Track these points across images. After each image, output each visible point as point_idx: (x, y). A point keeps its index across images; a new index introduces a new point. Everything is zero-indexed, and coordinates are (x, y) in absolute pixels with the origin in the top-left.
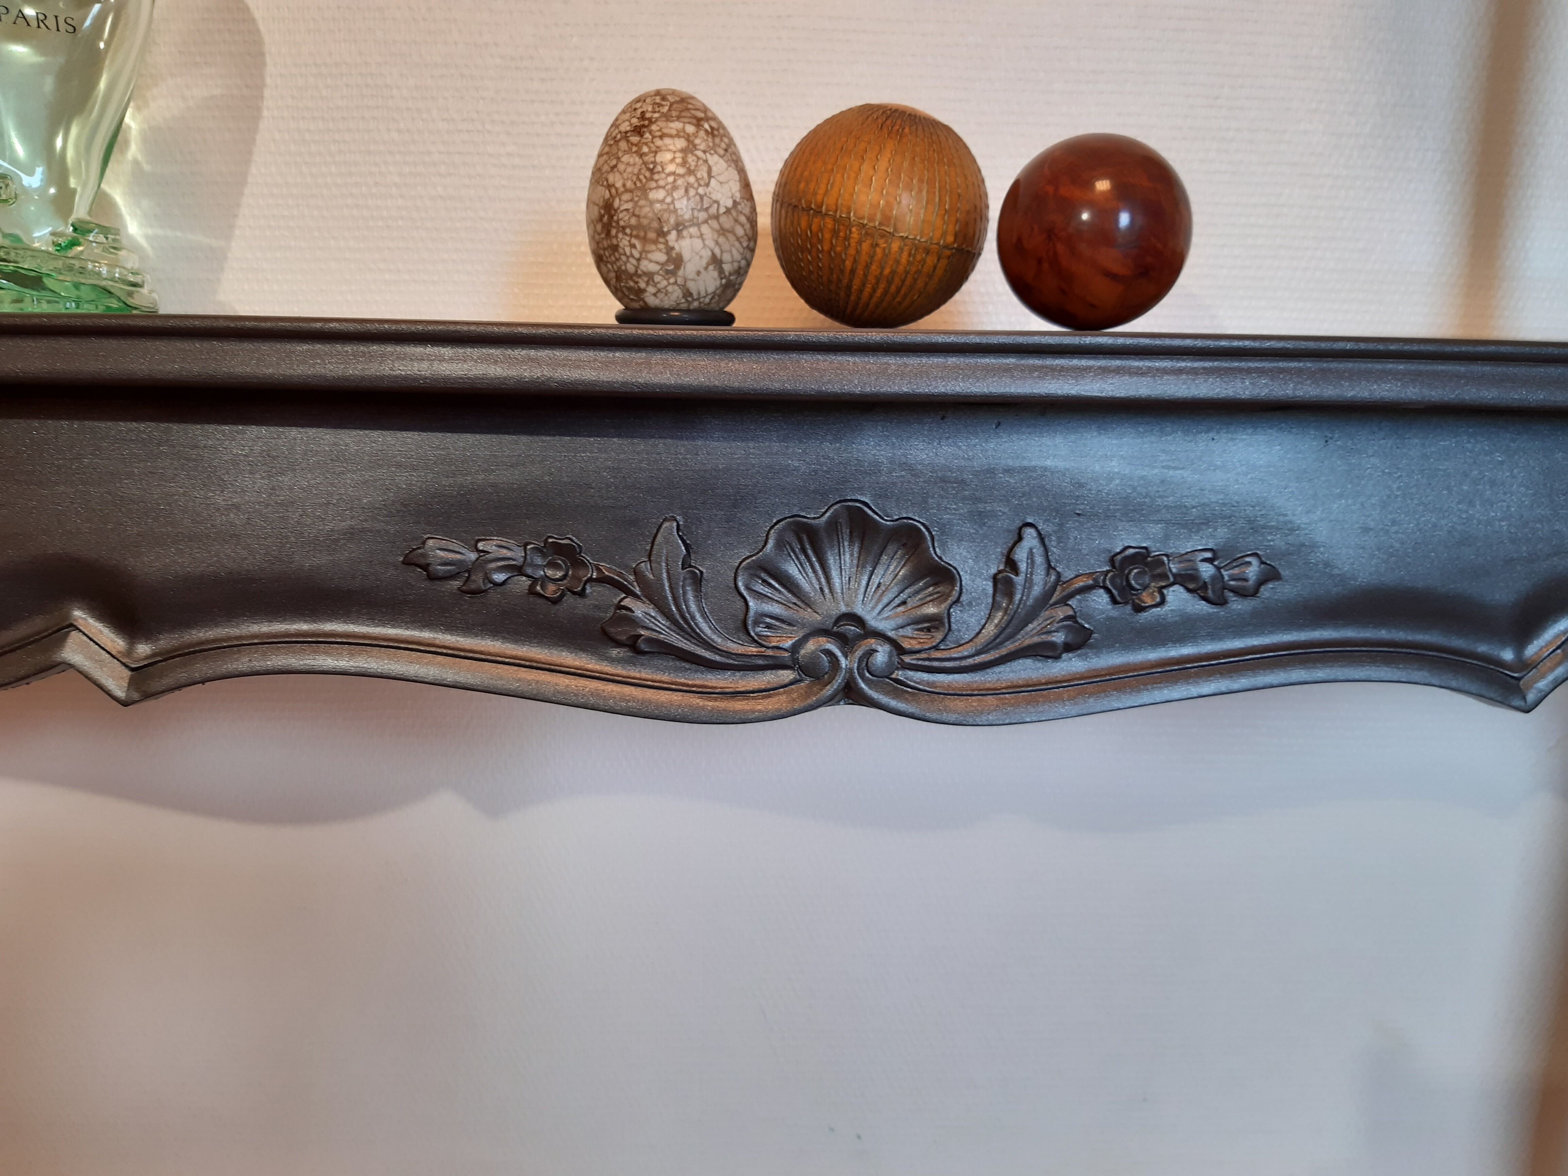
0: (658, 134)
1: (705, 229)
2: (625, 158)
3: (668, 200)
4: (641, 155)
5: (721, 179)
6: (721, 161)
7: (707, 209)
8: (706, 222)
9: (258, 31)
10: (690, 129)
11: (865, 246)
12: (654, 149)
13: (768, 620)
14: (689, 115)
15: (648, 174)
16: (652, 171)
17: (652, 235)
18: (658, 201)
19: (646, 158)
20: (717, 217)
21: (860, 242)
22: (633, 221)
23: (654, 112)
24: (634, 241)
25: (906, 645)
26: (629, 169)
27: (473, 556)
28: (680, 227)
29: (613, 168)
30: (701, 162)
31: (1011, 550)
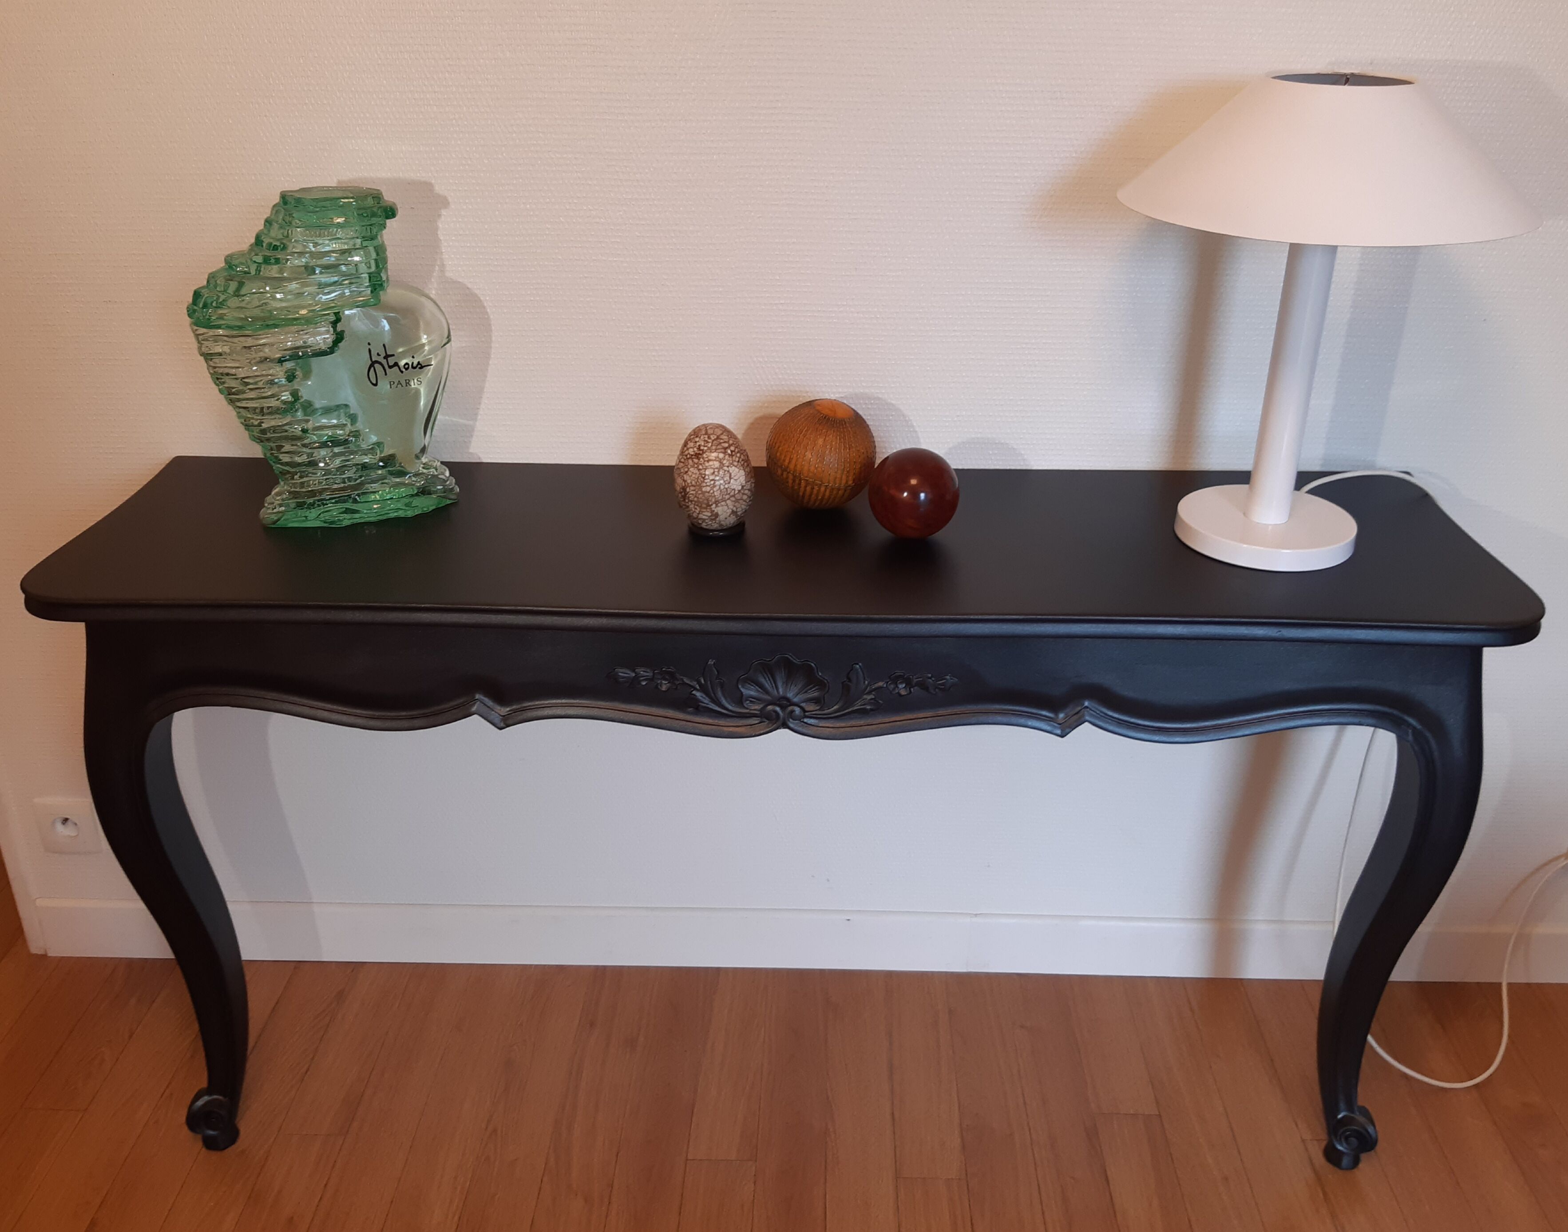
0: (707, 459)
1: (728, 502)
2: (691, 469)
3: (712, 491)
4: (699, 470)
5: (735, 478)
6: (737, 470)
7: (729, 494)
8: (729, 499)
9: (487, 313)
10: (721, 456)
11: (809, 488)
12: (705, 467)
13: (751, 699)
14: (721, 447)
15: (702, 479)
16: (704, 478)
17: (704, 506)
18: (706, 492)
19: (701, 471)
20: (734, 496)
21: (806, 487)
22: (696, 499)
23: (705, 446)
24: (696, 507)
25: (807, 709)
26: (694, 476)
27: (634, 675)
28: (717, 503)
29: (686, 472)
30: (726, 472)
31: (849, 673)
